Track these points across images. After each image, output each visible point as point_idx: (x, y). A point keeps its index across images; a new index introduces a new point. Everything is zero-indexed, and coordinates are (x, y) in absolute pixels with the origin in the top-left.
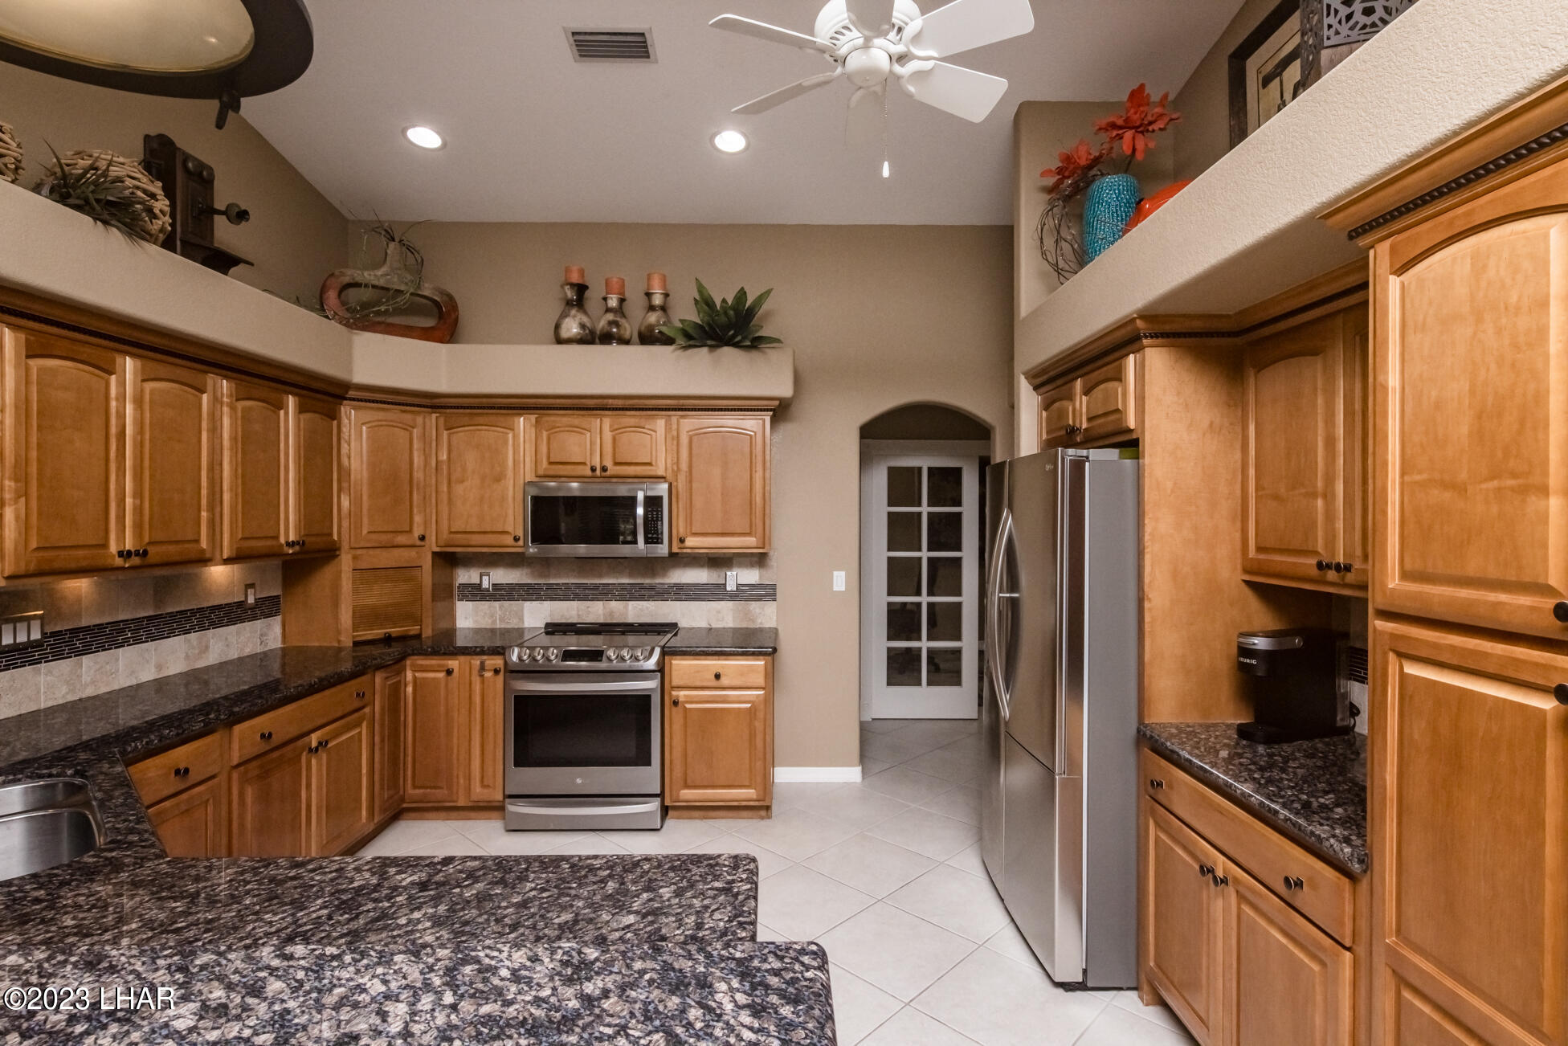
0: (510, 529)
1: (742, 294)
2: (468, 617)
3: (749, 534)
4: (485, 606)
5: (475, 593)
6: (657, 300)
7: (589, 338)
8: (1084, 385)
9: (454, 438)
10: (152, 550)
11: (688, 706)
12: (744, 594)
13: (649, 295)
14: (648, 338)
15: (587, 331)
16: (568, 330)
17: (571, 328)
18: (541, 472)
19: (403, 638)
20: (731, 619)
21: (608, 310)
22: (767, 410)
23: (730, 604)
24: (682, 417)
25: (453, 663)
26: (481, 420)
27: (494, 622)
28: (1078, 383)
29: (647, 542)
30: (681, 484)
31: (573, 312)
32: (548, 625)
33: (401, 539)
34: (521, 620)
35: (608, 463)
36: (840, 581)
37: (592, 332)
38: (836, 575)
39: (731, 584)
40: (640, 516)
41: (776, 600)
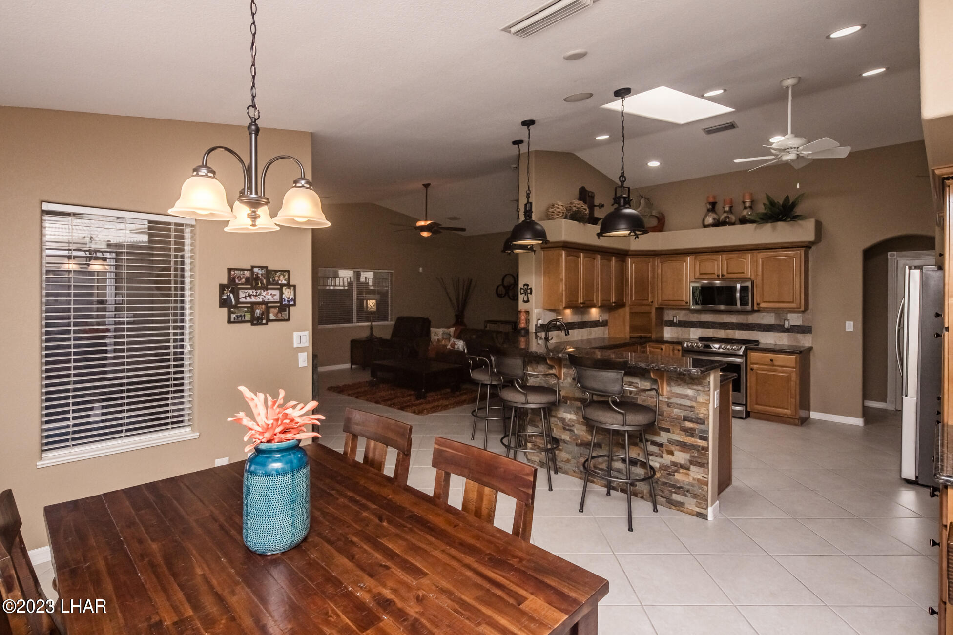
0: (685, 299)
1: (787, 198)
2: (668, 333)
3: (793, 302)
4: (675, 329)
5: (671, 324)
6: (748, 204)
7: (717, 224)
9: (663, 265)
10: (586, 302)
11: (758, 371)
12: (794, 329)
13: (744, 203)
14: (743, 221)
15: (716, 221)
16: (708, 221)
17: (709, 220)
18: (696, 278)
19: (645, 337)
20: (787, 341)
21: (725, 212)
22: (803, 247)
23: (786, 334)
24: (759, 252)
25: (663, 347)
26: (672, 259)
27: (678, 336)
29: (741, 305)
30: (758, 282)
31: (710, 214)
32: (700, 338)
33: (645, 302)
34: (689, 335)
35: (725, 273)
36: (849, 326)
37: (718, 221)
38: (847, 323)
39: (787, 325)
40: (738, 295)
41: (811, 334)
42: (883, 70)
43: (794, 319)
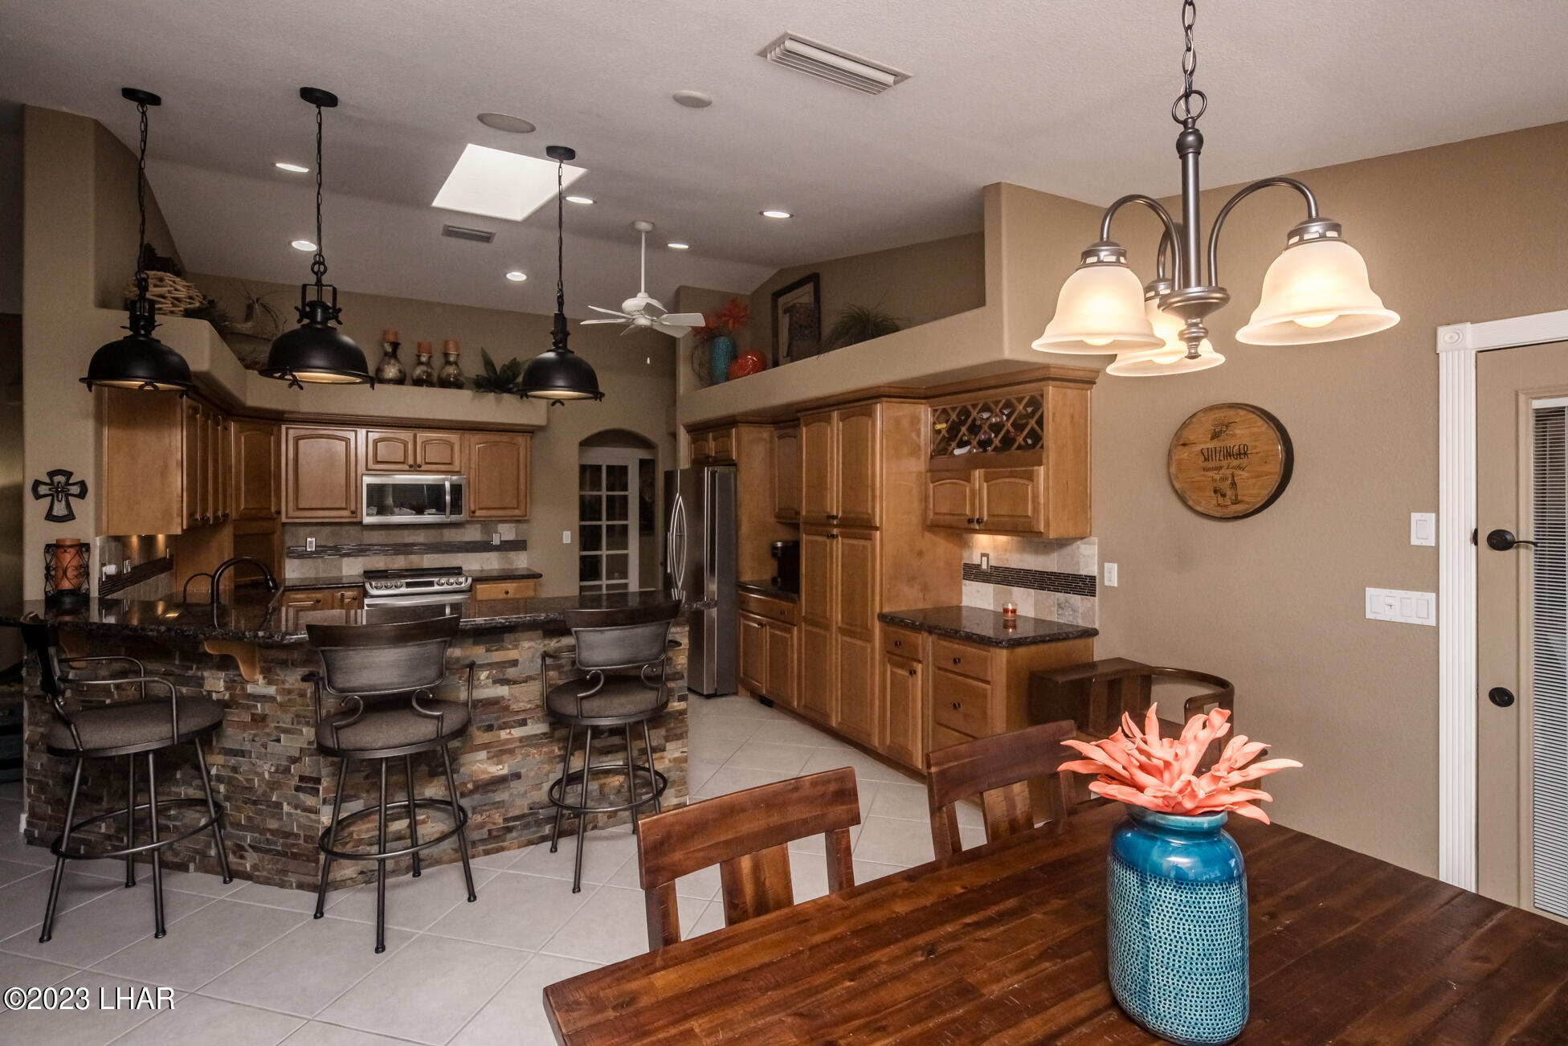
0: (347, 506)
1: (515, 362)
3: (516, 508)
4: (309, 562)
5: (301, 553)
6: (452, 358)
7: (405, 380)
8: (713, 437)
12: (507, 546)
13: (447, 354)
14: (446, 383)
15: (404, 376)
16: (388, 373)
17: (391, 372)
20: (497, 563)
21: (419, 363)
23: (495, 554)
24: (472, 434)
25: (319, 596)
26: (320, 431)
27: (316, 572)
28: (711, 435)
29: (452, 513)
31: (391, 360)
32: (365, 572)
33: (262, 514)
34: (337, 570)
35: (422, 462)
36: (566, 538)
37: (408, 377)
38: (565, 533)
39: (496, 541)
40: (448, 498)
41: (526, 550)
42: (687, 247)
43: (506, 532)
